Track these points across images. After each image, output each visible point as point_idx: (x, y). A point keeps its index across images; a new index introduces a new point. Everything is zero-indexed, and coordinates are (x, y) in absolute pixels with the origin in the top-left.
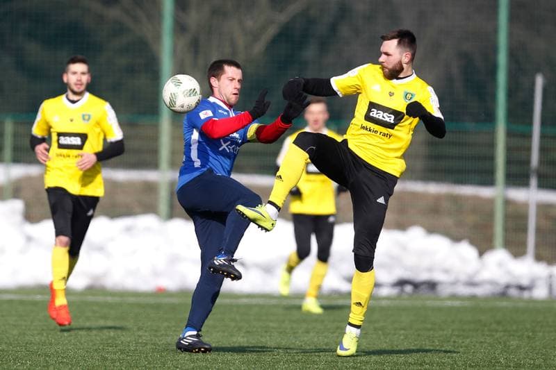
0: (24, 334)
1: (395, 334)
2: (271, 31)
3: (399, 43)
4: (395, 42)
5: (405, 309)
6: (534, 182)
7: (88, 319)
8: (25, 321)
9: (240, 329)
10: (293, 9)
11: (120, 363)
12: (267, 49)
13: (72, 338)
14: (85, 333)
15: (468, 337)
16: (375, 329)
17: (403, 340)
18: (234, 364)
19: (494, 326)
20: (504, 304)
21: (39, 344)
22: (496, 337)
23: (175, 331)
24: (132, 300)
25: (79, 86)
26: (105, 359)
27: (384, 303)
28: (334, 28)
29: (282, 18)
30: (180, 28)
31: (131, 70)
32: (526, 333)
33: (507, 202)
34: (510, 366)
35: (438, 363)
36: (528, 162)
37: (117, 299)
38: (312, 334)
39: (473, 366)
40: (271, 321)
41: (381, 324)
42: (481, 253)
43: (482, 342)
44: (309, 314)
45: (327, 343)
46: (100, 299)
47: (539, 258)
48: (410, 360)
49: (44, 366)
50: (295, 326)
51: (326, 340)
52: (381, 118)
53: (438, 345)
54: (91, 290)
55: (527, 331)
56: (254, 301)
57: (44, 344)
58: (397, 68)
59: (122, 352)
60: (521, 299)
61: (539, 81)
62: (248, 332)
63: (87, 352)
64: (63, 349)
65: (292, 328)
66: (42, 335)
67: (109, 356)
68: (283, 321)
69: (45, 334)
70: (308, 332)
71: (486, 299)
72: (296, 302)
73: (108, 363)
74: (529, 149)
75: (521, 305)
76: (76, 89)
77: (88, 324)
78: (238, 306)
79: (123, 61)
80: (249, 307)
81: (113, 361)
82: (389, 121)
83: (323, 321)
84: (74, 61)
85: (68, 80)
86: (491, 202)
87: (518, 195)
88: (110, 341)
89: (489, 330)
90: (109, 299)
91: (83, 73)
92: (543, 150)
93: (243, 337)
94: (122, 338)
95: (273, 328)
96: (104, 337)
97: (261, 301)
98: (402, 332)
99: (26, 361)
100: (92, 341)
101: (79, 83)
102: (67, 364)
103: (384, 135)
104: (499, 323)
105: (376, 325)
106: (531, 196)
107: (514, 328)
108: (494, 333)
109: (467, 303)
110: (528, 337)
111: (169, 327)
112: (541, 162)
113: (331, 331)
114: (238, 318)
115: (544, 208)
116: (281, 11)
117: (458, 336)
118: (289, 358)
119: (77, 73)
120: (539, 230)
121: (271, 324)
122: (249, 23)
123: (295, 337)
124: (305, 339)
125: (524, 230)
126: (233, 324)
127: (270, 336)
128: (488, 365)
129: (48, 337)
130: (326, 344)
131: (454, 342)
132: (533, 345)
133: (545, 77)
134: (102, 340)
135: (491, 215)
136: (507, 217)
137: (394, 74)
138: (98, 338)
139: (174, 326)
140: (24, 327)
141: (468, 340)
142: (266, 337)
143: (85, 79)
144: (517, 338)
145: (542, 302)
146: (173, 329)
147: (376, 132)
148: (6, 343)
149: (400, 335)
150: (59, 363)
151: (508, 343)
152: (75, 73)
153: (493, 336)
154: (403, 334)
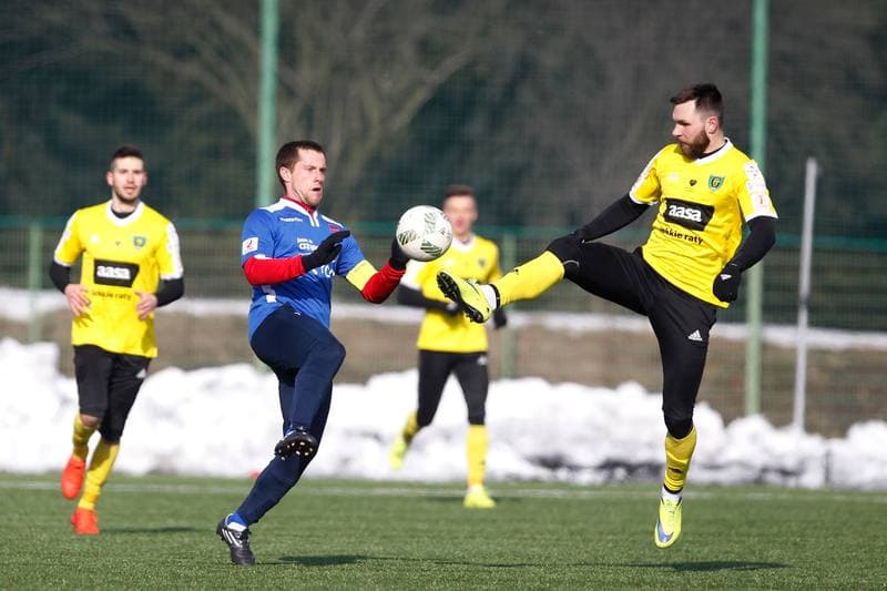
0: (58, 540)
1: (600, 540)
2: (421, 96)
3: (698, 105)
4: (692, 104)
5: (616, 503)
6: (803, 317)
7: (151, 517)
8: (60, 521)
9: (373, 533)
10: (452, 64)
11: (199, 582)
12: (413, 122)
13: (128, 546)
14: (147, 539)
15: (707, 545)
16: (572, 534)
17: (611, 548)
18: (365, 583)
19: (744, 529)
20: (759, 496)
21: (80, 554)
22: (747, 544)
23: (278, 535)
24: (215, 490)
25: (130, 191)
26: (175, 576)
27: (585, 494)
28: (510, 92)
29: (436, 77)
30: (286, 91)
31: (215, 153)
32: (792, 539)
33: (765, 347)
34: (768, 587)
35: (662, 583)
36: (795, 288)
37: (195, 489)
38: (478, 540)
39: (713, 587)
40: (419, 521)
41: (581, 525)
42: (727, 421)
43: (727, 552)
44: (476, 510)
45: (501, 553)
46: (169, 488)
47: (810, 428)
48: (622, 578)
49: (86, 587)
50: (454, 527)
51: (499, 549)
52: (682, 216)
53: (662, 557)
54: (156, 475)
55: (793, 535)
56: (396, 491)
57: (87, 554)
58: (701, 142)
59: (201, 565)
60: (784, 489)
61: (812, 170)
62: (385, 537)
63: (150, 565)
64: (114, 562)
65: (449, 532)
66: (84, 541)
67: (182, 572)
68: (437, 522)
69: (88, 541)
70: (473, 537)
71: (733, 488)
72: (457, 493)
73: (180, 583)
74: (797, 269)
75: (783, 497)
76: (125, 194)
77: (151, 526)
78: (371, 499)
79: (202, 140)
80: (386, 499)
81: (188, 580)
82: (693, 219)
83: (494, 521)
84: (123, 153)
85: (114, 182)
86: (740, 346)
87: (780, 335)
88: (183, 551)
89: (737, 534)
90: (183, 489)
91: (136, 172)
92: (816, 270)
93: (377, 544)
94: (202, 546)
95: (422, 531)
96: (175, 545)
97: (404, 492)
98: (610, 537)
99: (60, 579)
100: (157, 550)
101: (131, 185)
102: (121, 583)
103: (691, 239)
104: (751, 524)
105: (573, 528)
106: (799, 338)
107: (775, 530)
108: (743, 538)
109: (706, 495)
110: (795, 544)
111: (268, 529)
112: (814, 288)
113: (508, 535)
114: (370, 515)
115: (818, 356)
116: (433, 68)
117: (692, 543)
118: (446, 574)
119: (127, 172)
120: (810, 388)
121: (420, 526)
122: (387, 85)
123: (455, 545)
124: (469, 547)
125: (790, 386)
126: (363, 526)
127: (418, 542)
128: (737, 585)
129: (92, 544)
130: (501, 555)
131: (687, 551)
132: (803, 555)
133: (820, 164)
134: (172, 548)
135: (741, 365)
136: (764, 368)
137: (697, 150)
138: (166, 546)
139: (276, 528)
140: (56, 531)
141: (706, 550)
142: (411, 544)
143: (139, 180)
144: (777, 545)
145: (815, 492)
146: (276, 532)
147: (680, 235)
148: (31, 553)
149: (608, 543)
150: (109, 582)
151: (765, 553)
152: (124, 171)
153: (743, 542)
154: (611, 540)
